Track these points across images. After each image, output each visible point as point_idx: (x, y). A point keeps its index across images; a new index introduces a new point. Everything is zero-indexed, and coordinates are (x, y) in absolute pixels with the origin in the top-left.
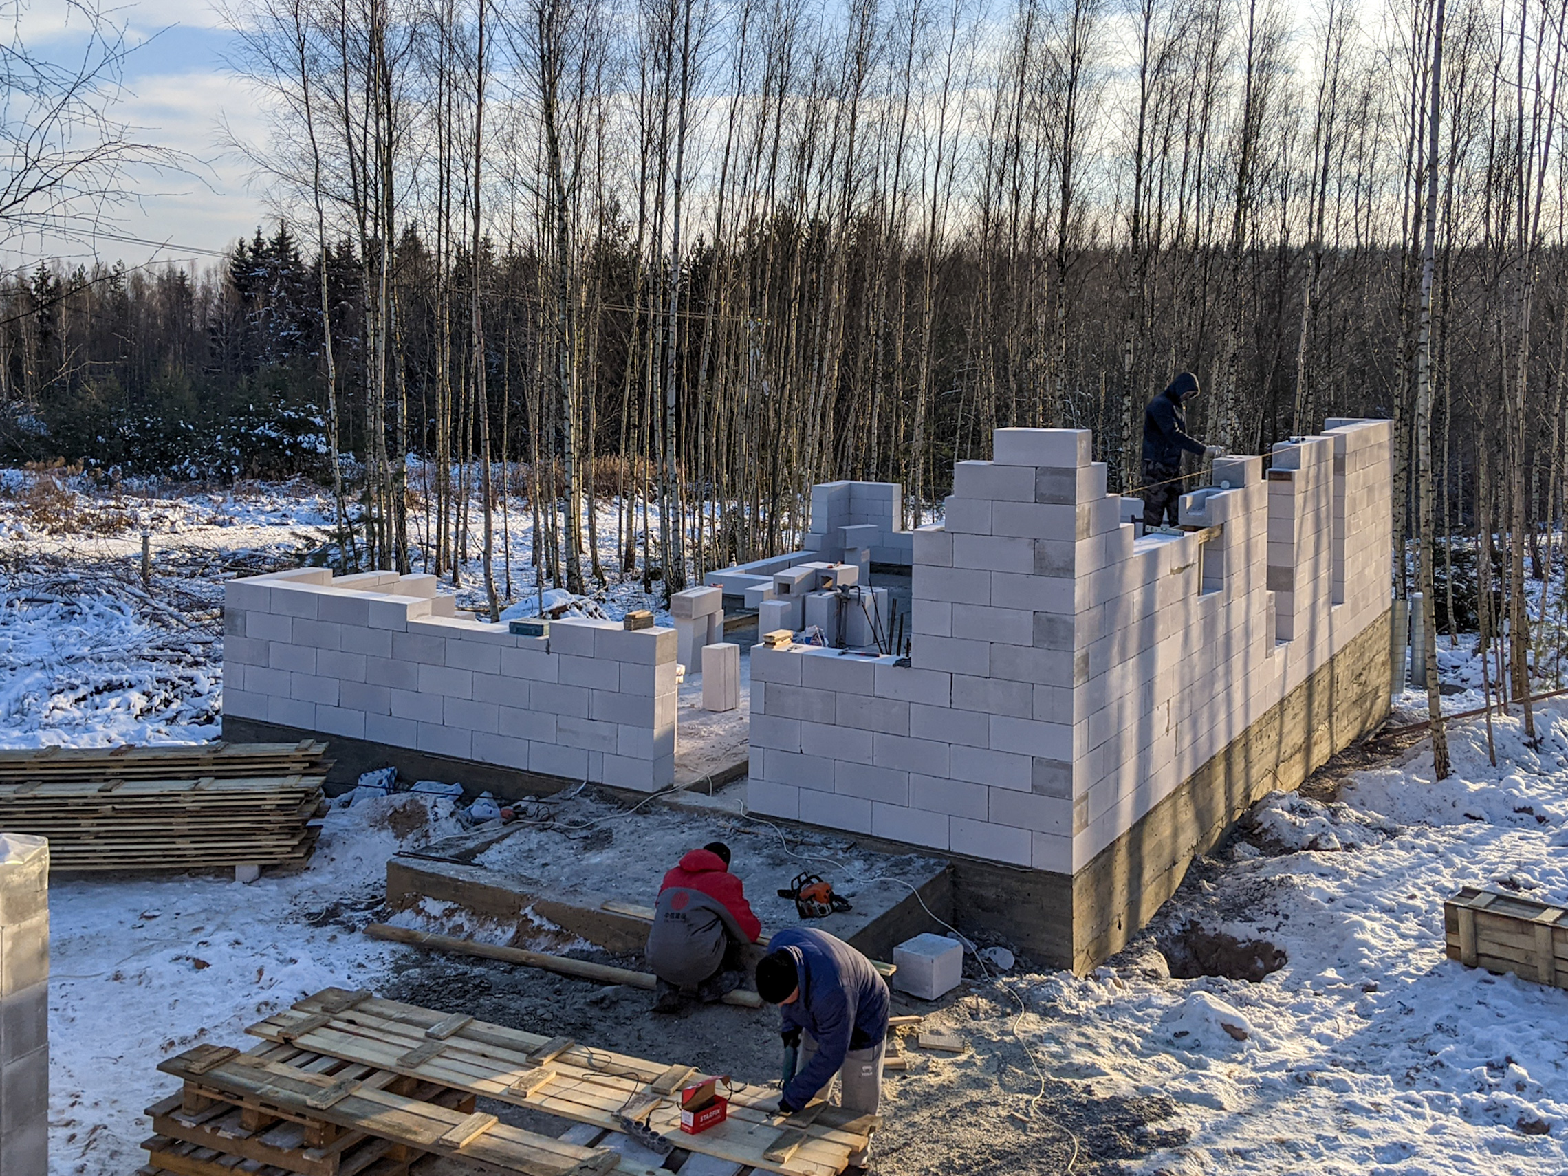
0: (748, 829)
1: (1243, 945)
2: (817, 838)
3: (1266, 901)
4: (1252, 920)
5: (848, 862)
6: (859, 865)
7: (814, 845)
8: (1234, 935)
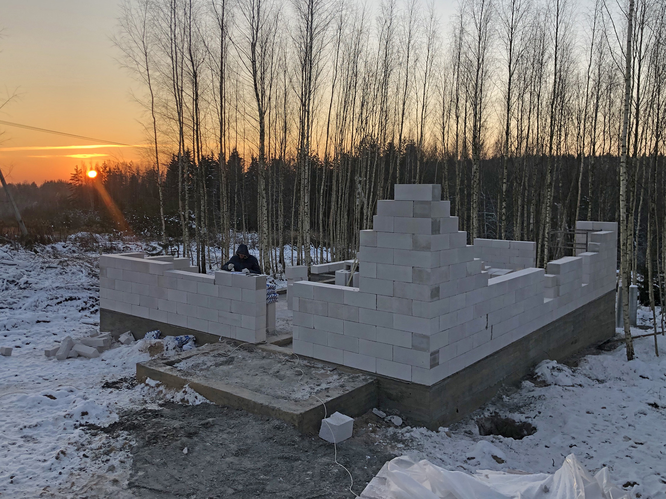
0: (291, 360)
1: (518, 424)
2: (320, 365)
3: (532, 405)
4: (524, 413)
5: (332, 375)
6: (336, 377)
7: (318, 368)
8: (515, 419)
